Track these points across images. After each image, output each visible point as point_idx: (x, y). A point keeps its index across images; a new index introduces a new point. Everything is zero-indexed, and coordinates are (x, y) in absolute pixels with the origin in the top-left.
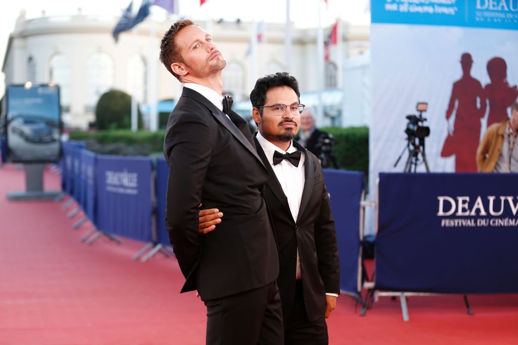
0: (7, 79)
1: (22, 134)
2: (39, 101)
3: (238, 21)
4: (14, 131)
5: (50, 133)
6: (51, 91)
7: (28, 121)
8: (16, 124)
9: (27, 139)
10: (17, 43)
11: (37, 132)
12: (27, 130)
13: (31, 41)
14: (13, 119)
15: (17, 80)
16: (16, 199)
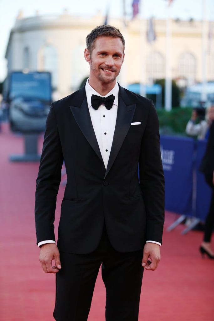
0: (9, 65)
1: (21, 110)
2: (34, 84)
3: (191, 20)
4: (16, 107)
5: (43, 110)
6: (45, 77)
7: (27, 100)
8: (17, 102)
9: (26, 114)
10: (16, 36)
11: (34, 109)
12: (26, 107)
13: (29, 35)
14: (15, 98)
15: (18, 66)
16: (16, 161)
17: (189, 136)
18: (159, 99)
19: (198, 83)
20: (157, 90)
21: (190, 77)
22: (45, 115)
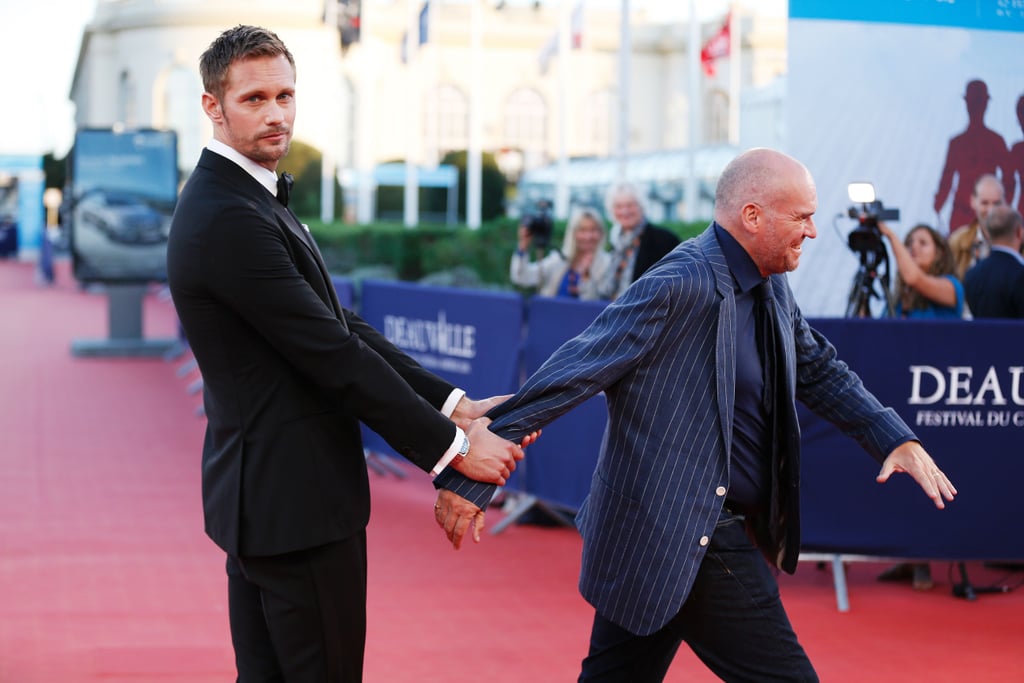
0: (79, 115)
1: (102, 226)
2: (136, 160)
3: (537, 5)
4: (87, 218)
5: (159, 225)
6: (161, 141)
7: (115, 200)
8: (92, 205)
9: (113, 236)
10: (99, 43)
11: (132, 222)
12: (113, 217)
13: (127, 40)
14: (85, 195)
15: (98, 120)
16: (89, 353)
17: (517, 287)
18: (452, 200)
19: (551, 163)
20: (448, 178)
21: (534, 148)
22: (162, 239)
